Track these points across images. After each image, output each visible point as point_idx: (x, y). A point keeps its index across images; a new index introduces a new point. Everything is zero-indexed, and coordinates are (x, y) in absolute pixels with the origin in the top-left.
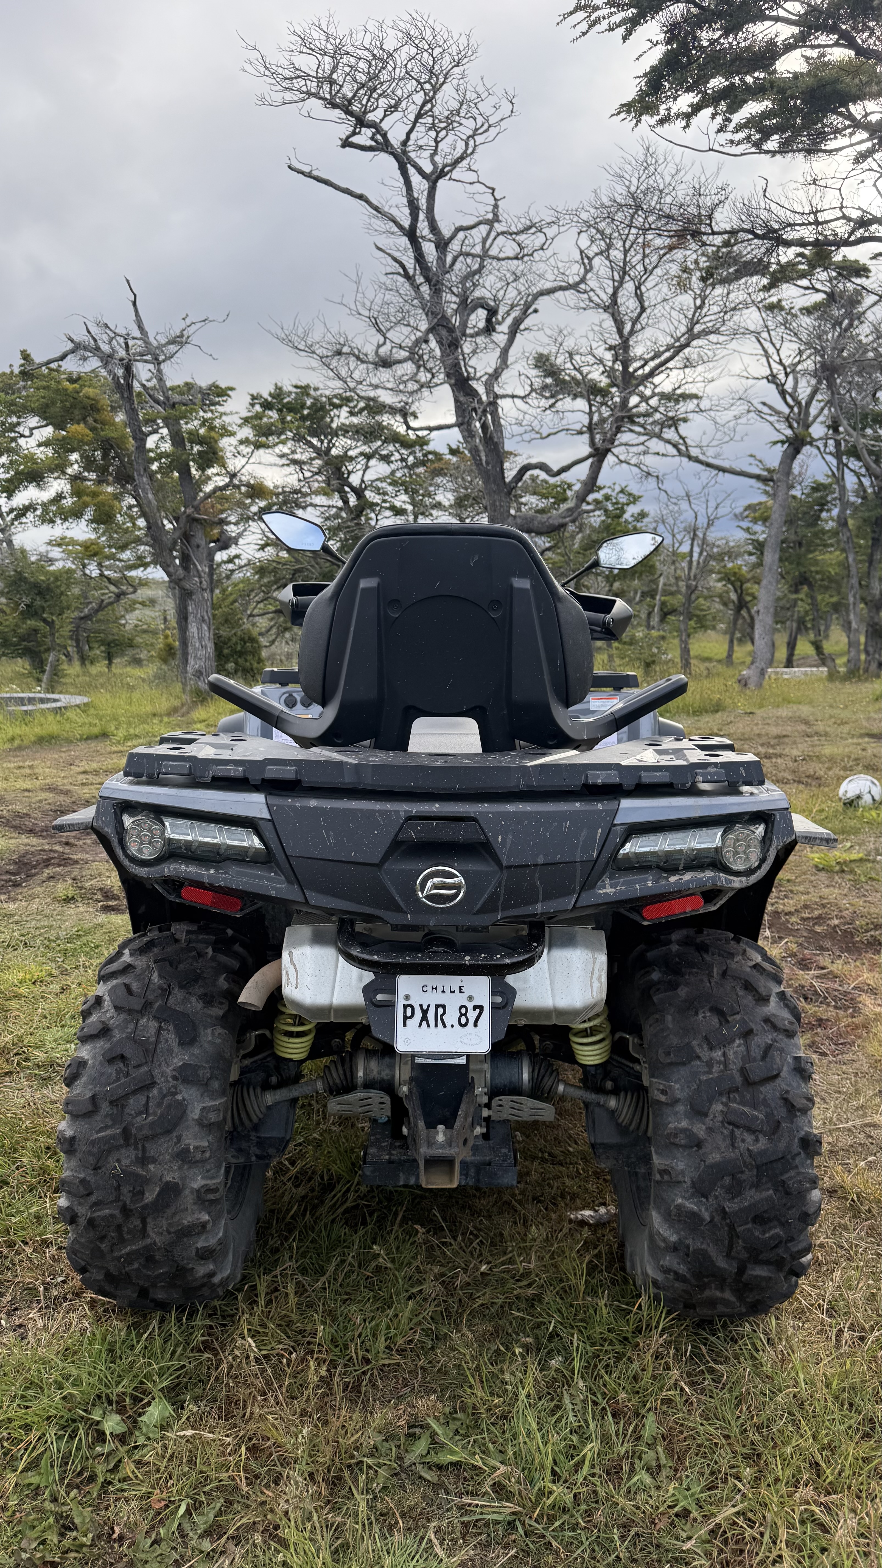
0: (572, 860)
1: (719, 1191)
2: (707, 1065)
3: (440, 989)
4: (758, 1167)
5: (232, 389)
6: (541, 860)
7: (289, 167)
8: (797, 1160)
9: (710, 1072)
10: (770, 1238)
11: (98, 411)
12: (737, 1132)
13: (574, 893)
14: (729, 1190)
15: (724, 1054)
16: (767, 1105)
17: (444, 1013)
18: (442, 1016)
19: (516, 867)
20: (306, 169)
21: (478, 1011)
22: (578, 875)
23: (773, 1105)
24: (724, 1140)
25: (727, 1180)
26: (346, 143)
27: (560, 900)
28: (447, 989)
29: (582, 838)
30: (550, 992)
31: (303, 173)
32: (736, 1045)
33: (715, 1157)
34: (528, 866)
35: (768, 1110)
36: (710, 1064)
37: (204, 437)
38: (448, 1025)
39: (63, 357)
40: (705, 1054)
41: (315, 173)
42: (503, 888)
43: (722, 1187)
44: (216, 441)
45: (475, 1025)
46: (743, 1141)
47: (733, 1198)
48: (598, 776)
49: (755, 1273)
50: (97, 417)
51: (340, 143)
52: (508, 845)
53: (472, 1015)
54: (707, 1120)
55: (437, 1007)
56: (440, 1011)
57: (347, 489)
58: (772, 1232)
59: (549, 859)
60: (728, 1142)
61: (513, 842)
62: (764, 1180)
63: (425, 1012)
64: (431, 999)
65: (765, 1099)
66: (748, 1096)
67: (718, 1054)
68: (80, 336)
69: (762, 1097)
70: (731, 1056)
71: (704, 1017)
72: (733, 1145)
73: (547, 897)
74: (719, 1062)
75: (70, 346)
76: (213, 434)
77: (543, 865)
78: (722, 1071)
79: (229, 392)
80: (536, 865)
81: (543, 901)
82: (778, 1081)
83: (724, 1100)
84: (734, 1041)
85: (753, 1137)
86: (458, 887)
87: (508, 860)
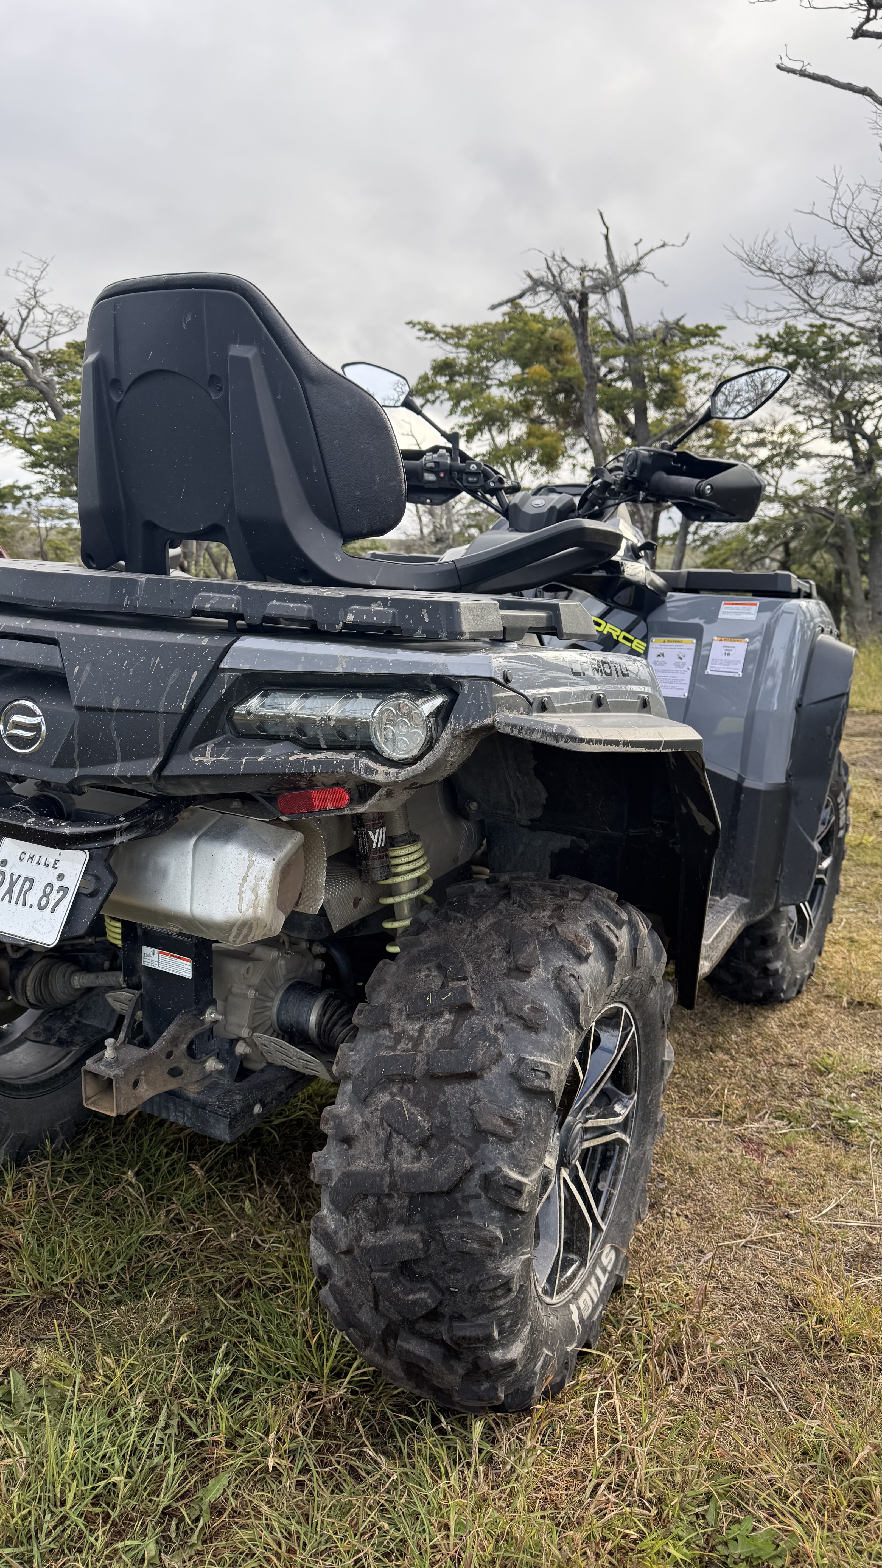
0: (153, 708)
1: (360, 1214)
2: (395, 1039)
3: (36, 859)
4: (412, 1197)
5: (721, 328)
6: (116, 704)
7: (778, 67)
8: (472, 1205)
9: (393, 1048)
10: (415, 1302)
11: (561, 351)
12: (396, 1139)
13: (157, 754)
14: (372, 1215)
15: (422, 1030)
16: (445, 1113)
17: (30, 888)
18: (26, 892)
19: (90, 709)
20: (798, 66)
21: (61, 893)
22: (161, 730)
23: (454, 1114)
24: (377, 1145)
25: (371, 1202)
26: (859, 33)
27: (141, 762)
28: (43, 861)
29: (171, 682)
30: (188, 894)
31: (794, 72)
32: (443, 1020)
33: (360, 1165)
34: (103, 710)
35: (445, 1119)
36: (398, 1038)
37: (665, 375)
38: (28, 905)
39: (521, 296)
40: (400, 1023)
41: (810, 70)
42: (76, 736)
43: (365, 1209)
44: (678, 379)
45: (53, 911)
46: (400, 1153)
47: (376, 1230)
48: (208, 599)
49: (406, 1346)
50: (560, 357)
51: (852, 33)
52: (83, 679)
53: (55, 896)
54: (367, 1111)
55: (27, 879)
56: (27, 884)
57: (858, 437)
58: (418, 1296)
59: (127, 705)
60: (381, 1148)
61: (89, 676)
62: (417, 1217)
63: (13, 884)
64: (23, 870)
65: (445, 1104)
66: (425, 1094)
67: (413, 1028)
68: (540, 272)
69: (442, 1098)
70: (428, 1034)
71: (427, 976)
72: (386, 1155)
73: (127, 756)
74: (410, 1038)
75: (529, 283)
76: (676, 372)
77: (119, 710)
78: (408, 1050)
79: (719, 332)
80: (111, 710)
81: (123, 760)
82: (477, 1084)
83: (395, 1090)
84: (441, 1014)
85: (414, 1152)
86: (36, 728)
87: (79, 700)
